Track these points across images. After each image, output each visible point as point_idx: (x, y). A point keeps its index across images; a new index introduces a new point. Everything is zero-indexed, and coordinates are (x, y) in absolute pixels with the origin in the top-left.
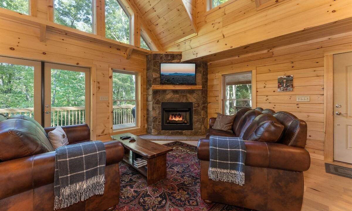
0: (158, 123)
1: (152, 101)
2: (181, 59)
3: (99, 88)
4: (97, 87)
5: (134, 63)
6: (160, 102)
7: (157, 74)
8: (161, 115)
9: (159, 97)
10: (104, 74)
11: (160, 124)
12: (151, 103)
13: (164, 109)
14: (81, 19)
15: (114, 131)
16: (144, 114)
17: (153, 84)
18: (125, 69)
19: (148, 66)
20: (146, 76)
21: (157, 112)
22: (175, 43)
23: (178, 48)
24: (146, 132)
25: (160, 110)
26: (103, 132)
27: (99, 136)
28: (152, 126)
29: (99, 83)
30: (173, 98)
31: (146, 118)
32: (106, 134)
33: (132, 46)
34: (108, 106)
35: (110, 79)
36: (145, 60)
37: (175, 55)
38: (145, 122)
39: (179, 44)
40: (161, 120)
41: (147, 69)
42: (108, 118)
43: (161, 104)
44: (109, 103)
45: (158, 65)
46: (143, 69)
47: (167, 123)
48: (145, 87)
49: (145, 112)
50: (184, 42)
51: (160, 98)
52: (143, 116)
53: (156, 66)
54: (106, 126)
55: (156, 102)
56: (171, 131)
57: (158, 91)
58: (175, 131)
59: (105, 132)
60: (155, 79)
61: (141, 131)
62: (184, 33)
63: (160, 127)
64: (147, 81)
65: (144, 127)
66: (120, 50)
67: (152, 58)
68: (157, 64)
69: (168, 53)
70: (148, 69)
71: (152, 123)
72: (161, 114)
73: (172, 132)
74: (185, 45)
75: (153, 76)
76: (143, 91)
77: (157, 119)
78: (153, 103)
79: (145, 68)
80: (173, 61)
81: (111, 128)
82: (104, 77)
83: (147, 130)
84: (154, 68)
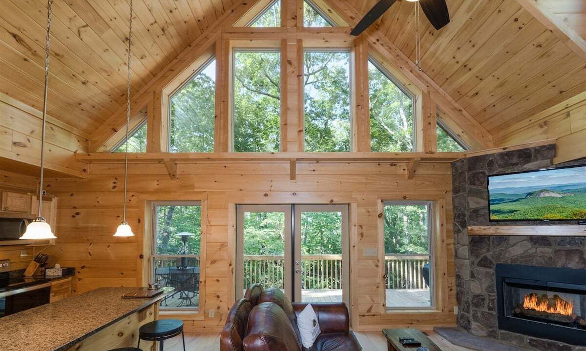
0: (487, 310)
1: (468, 259)
2: (555, 156)
3: (362, 235)
4: (358, 235)
5: (423, 183)
6: (491, 262)
7: (480, 200)
8: (495, 294)
9: (488, 250)
10: (369, 212)
11: (495, 313)
12: (467, 262)
13: (503, 279)
14: (336, 116)
15: (388, 312)
16: (450, 285)
17: (472, 222)
18: (406, 198)
19: (457, 184)
20: (453, 204)
21: (485, 286)
22: (532, 121)
23: (542, 130)
24: (457, 324)
25: (492, 280)
26: (369, 311)
27: (364, 316)
28: (471, 315)
29: (361, 226)
30: (532, 256)
31: (454, 292)
32: (374, 315)
33: (419, 153)
34: (377, 266)
35: (379, 219)
36: (449, 173)
37: (533, 151)
38: (454, 300)
39: (545, 120)
40: (496, 304)
41: (453, 191)
42: (378, 287)
43: (495, 267)
44: (378, 260)
45: (481, 180)
46: (444, 193)
47: (515, 315)
48: (451, 227)
49: (453, 280)
50: (563, 112)
51: (491, 253)
52: (447, 290)
53: (477, 183)
54: (375, 299)
55: (479, 262)
56: (529, 337)
57: (485, 238)
58: (545, 340)
59: (373, 311)
60: (476, 211)
61: (444, 320)
62: (561, 92)
63: (496, 322)
64: (456, 214)
65: (451, 311)
66: (395, 165)
67: (466, 167)
68: (478, 180)
69: (512, 149)
70: (456, 191)
71: (471, 307)
72: (495, 291)
73: (531, 340)
74: (568, 119)
75: (470, 204)
76: (447, 236)
77: (483, 300)
78: (473, 263)
79: (450, 187)
80: (528, 166)
81: (383, 305)
82: (369, 216)
83: (457, 319)
84: (472, 187)
